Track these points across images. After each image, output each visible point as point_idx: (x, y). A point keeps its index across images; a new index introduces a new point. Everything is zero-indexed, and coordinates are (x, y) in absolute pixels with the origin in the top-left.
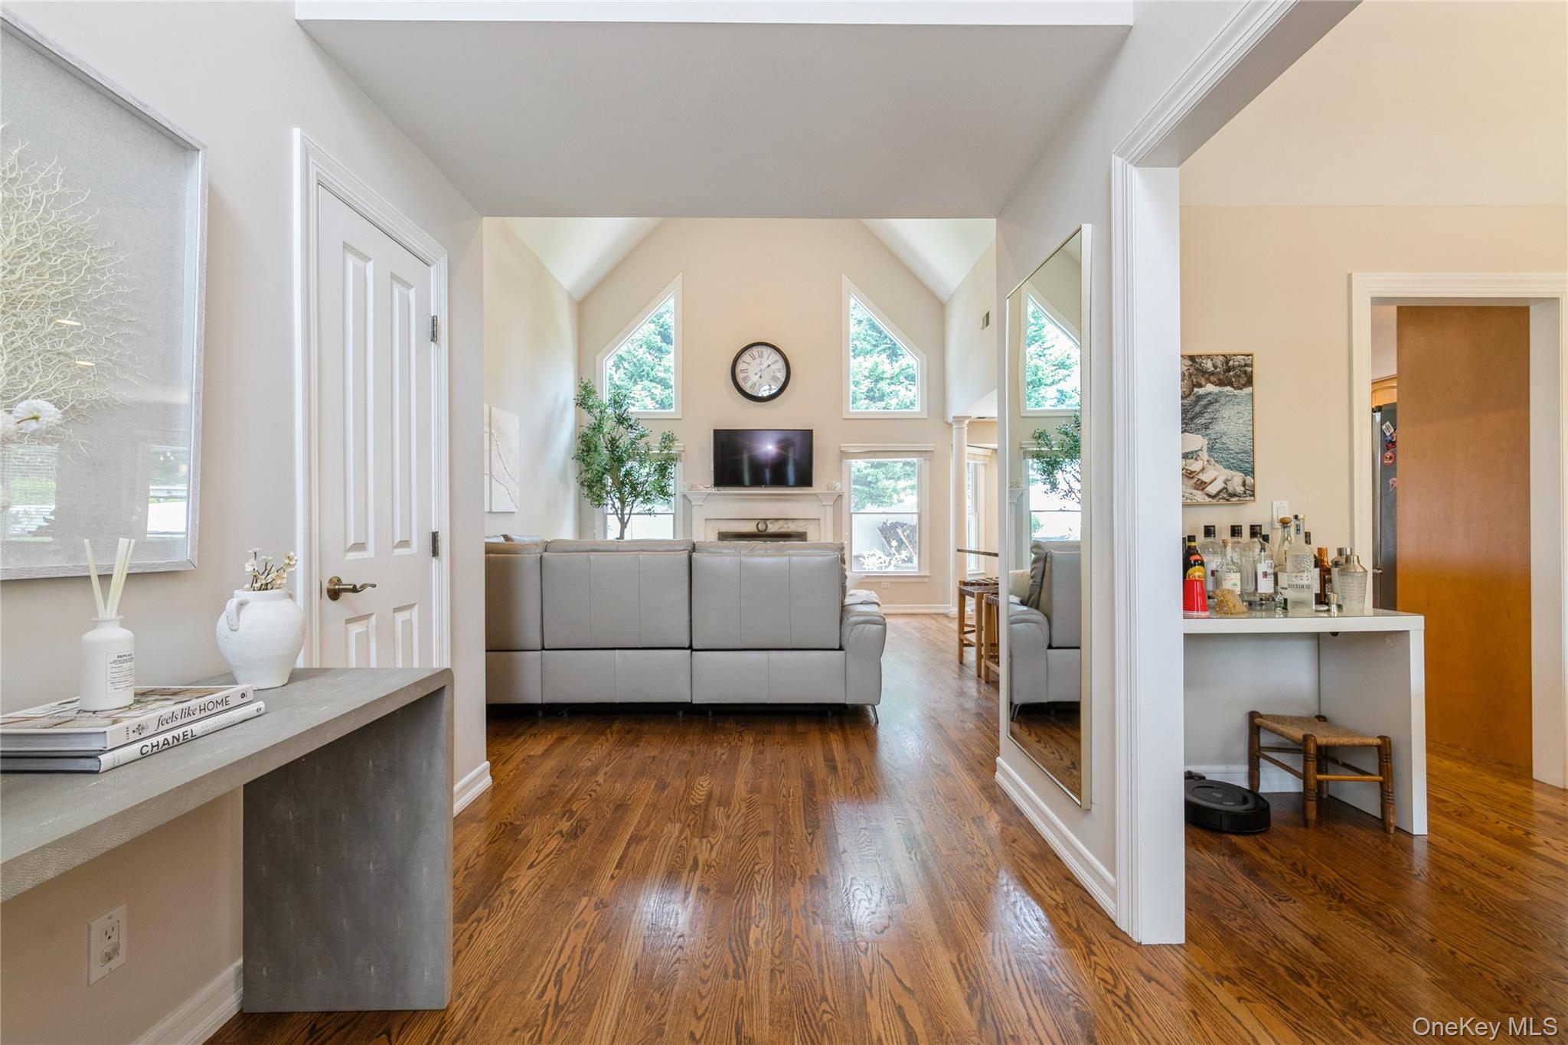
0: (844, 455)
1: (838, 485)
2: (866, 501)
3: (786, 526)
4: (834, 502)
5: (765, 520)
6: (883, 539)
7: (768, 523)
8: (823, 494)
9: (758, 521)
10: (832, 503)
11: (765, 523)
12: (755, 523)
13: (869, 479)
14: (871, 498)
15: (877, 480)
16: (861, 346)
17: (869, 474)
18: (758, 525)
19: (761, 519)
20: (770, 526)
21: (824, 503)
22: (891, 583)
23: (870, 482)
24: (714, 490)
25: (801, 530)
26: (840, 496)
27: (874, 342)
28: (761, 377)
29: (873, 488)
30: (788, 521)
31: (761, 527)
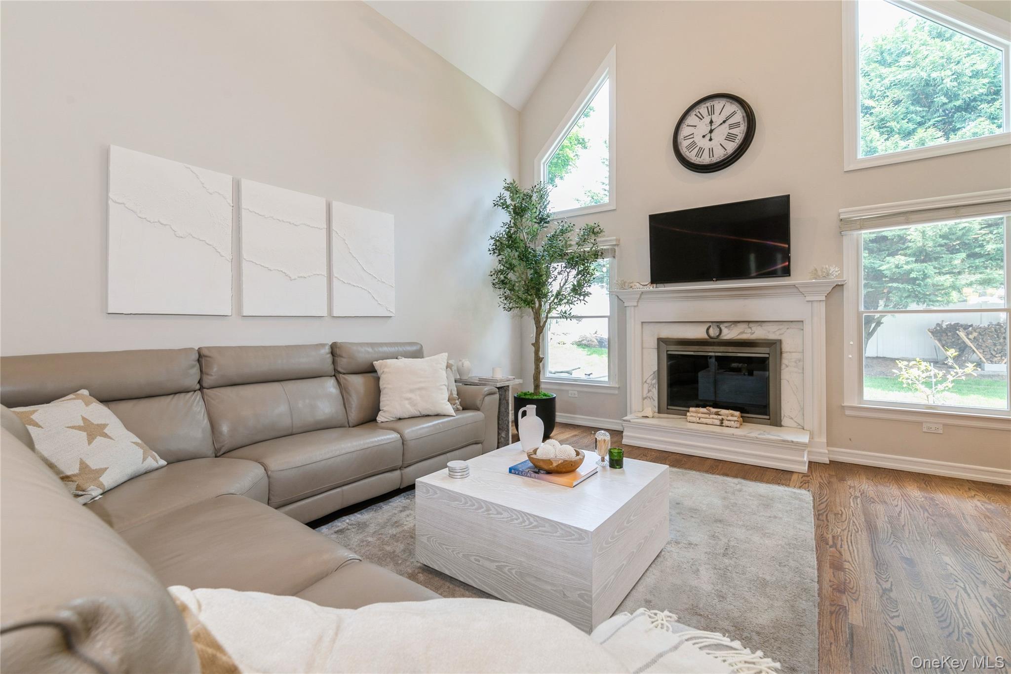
0: (846, 225)
1: (834, 270)
2: (909, 300)
3: (749, 331)
4: (828, 296)
5: (718, 323)
6: (937, 342)
7: (722, 327)
8: (806, 285)
9: (708, 325)
10: (824, 298)
11: (718, 327)
12: (706, 326)
13: (913, 275)
14: (916, 296)
15: (925, 276)
16: (898, 126)
17: (912, 270)
18: (708, 329)
19: (712, 322)
20: (725, 331)
21: (808, 298)
22: (945, 425)
23: (916, 279)
24: (651, 288)
25: (772, 337)
26: (839, 287)
27: (919, 119)
28: (711, 140)
29: (919, 285)
30: (751, 325)
31: (713, 332)
